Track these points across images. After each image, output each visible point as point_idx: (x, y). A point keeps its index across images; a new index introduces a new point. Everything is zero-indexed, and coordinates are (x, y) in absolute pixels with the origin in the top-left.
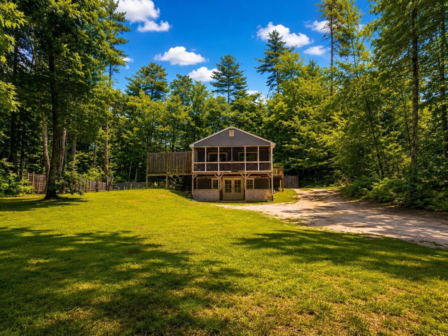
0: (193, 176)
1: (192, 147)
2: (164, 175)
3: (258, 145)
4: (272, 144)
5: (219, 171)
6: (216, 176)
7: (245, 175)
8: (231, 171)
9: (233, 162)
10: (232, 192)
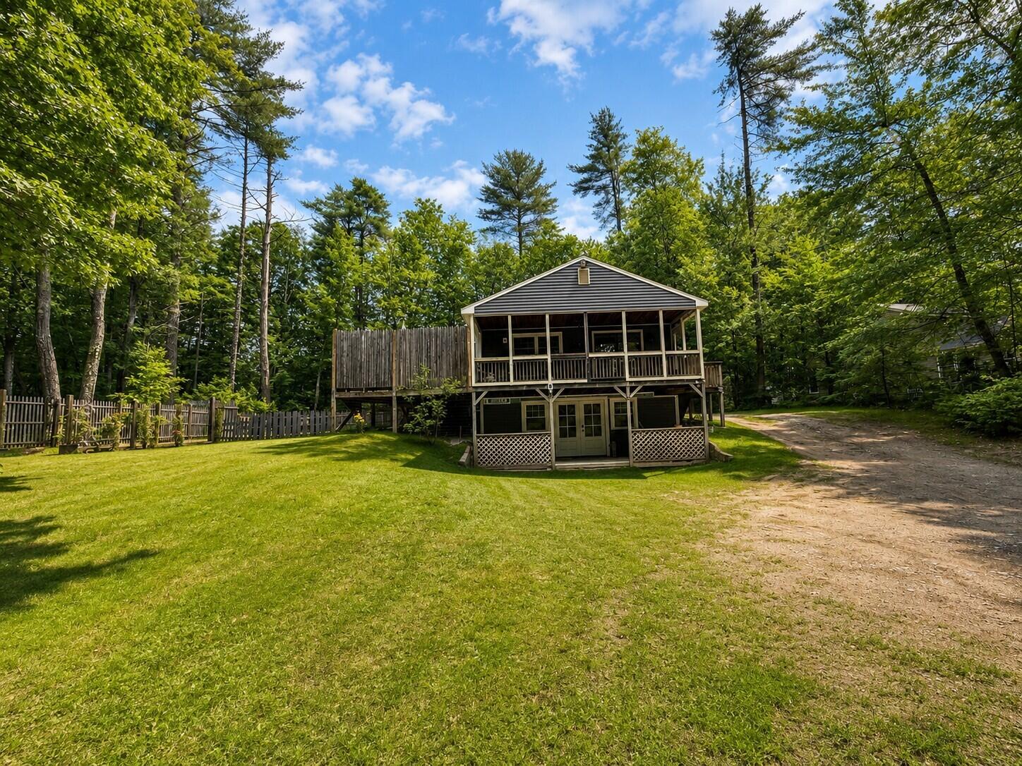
0: (474, 395)
1: (469, 315)
2: (386, 394)
3: (661, 307)
4: (701, 303)
5: (550, 382)
6: (543, 395)
7: (628, 390)
8: (586, 381)
9: (591, 355)
10: (578, 434)
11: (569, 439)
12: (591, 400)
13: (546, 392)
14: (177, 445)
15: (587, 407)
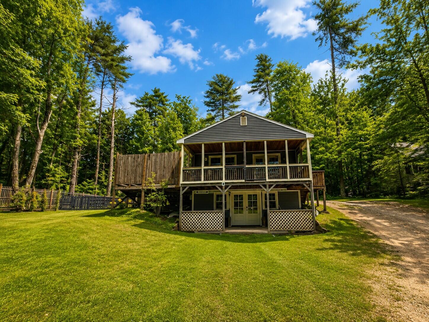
0: (181, 189)
1: (181, 144)
3: (286, 138)
4: (309, 136)
5: (224, 181)
6: (220, 189)
7: (268, 186)
8: (244, 181)
9: (247, 166)
10: (244, 212)
11: (239, 214)
12: (251, 192)
13: (221, 187)
14: (42, 211)
15: (250, 196)
